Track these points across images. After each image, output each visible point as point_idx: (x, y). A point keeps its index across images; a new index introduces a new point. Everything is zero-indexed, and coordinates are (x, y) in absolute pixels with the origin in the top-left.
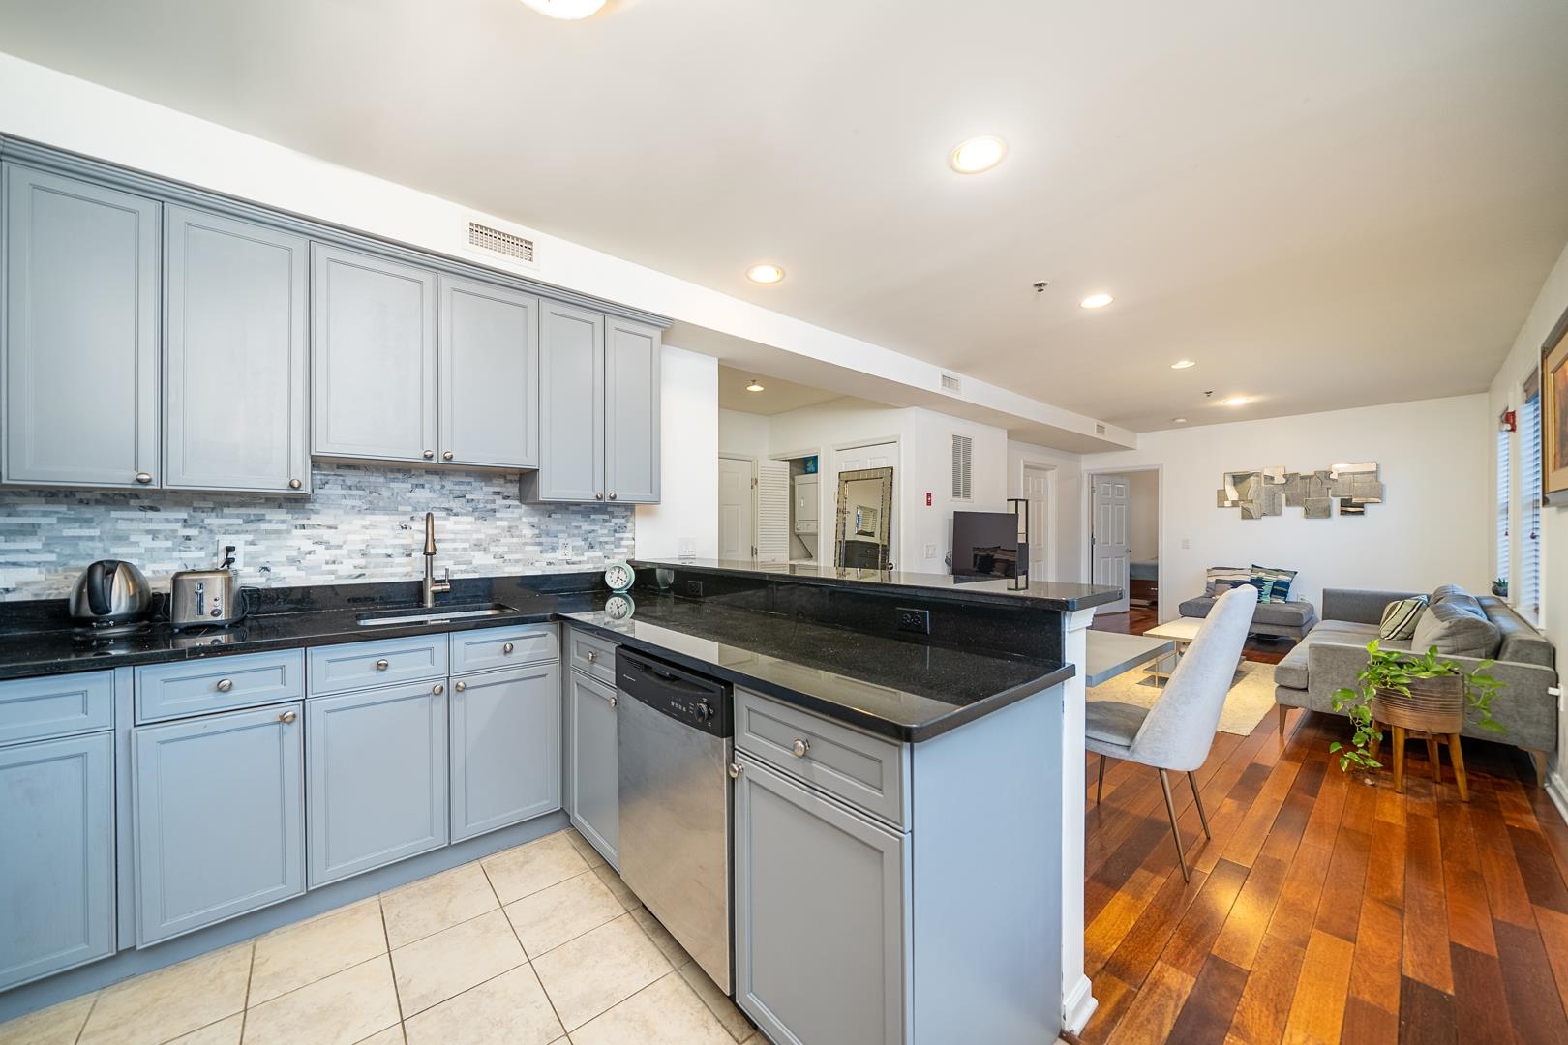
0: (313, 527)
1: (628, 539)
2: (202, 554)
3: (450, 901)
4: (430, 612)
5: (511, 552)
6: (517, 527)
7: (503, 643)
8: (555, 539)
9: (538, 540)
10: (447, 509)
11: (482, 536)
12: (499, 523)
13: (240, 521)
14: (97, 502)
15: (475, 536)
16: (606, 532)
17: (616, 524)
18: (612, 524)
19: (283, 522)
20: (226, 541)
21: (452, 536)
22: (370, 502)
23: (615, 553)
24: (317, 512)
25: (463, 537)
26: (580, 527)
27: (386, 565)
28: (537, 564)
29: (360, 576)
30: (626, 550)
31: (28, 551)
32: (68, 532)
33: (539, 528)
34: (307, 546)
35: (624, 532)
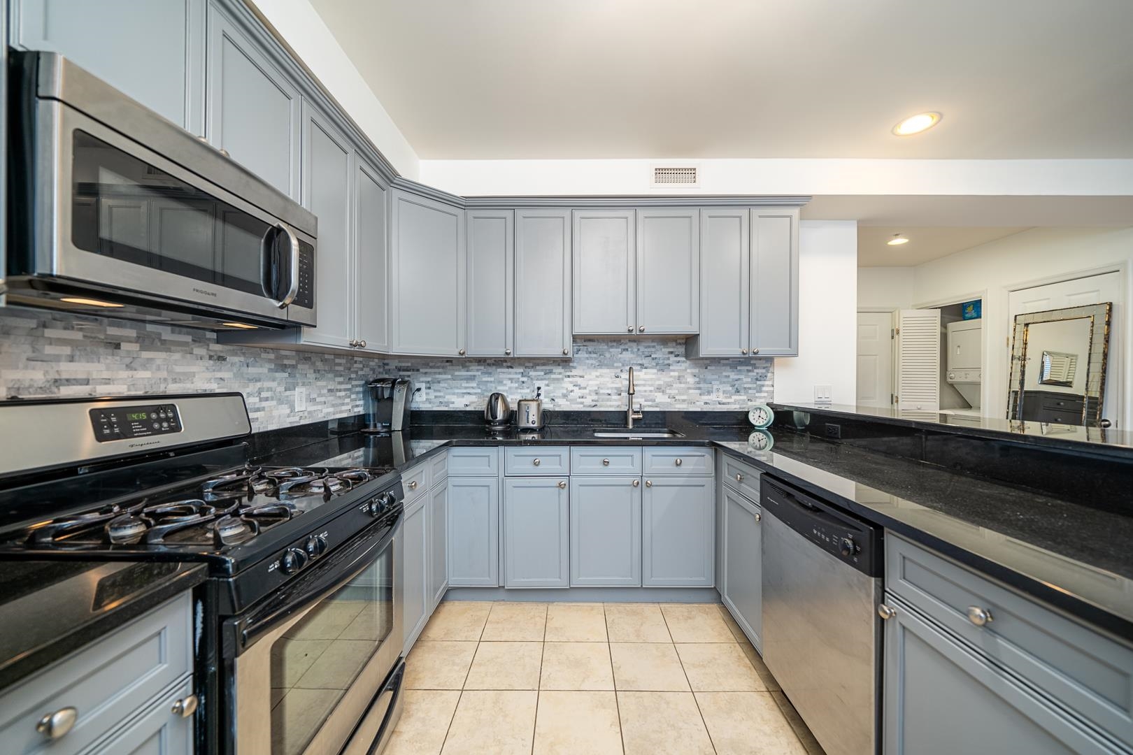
0: (573, 376)
1: (768, 386)
2: (528, 391)
3: (642, 625)
4: (631, 431)
5: (680, 394)
6: (684, 376)
7: (676, 458)
8: (710, 385)
9: (698, 386)
10: (641, 364)
11: (662, 383)
12: (672, 374)
13: (543, 373)
14: (493, 364)
15: (658, 383)
16: (750, 380)
17: (757, 373)
18: (755, 374)
19: (560, 374)
20: (538, 384)
21: (643, 382)
22: (600, 362)
23: (757, 397)
24: (574, 368)
25: (650, 383)
26: (729, 376)
27: (608, 400)
28: (698, 403)
29: (595, 406)
30: (766, 394)
31: (473, 388)
32: (484, 379)
33: (699, 377)
34: (571, 387)
35: (765, 380)
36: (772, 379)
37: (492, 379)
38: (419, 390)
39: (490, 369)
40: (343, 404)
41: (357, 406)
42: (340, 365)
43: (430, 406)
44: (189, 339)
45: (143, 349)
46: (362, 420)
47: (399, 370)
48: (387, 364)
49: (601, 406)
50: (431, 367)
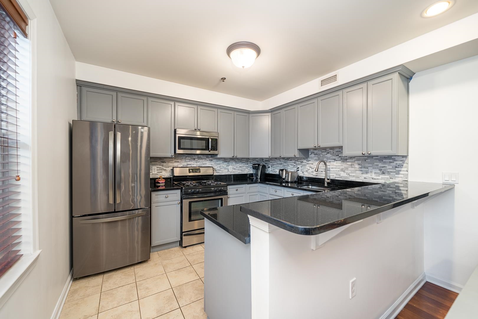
0: (309, 164)
1: (403, 171)
5: (352, 173)
6: (354, 165)
8: (367, 169)
9: (361, 169)
10: (334, 159)
11: (343, 167)
12: (348, 163)
13: (300, 163)
15: (341, 167)
16: (391, 167)
17: (396, 164)
18: (395, 164)
19: (305, 163)
20: (298, 166)
21: (335, 167)
23: (396, 177)
24: (310, 160)
25: (338, 167)
26: (378, 165)
27: (321, 174)
28: (360, 178)
29: (317, 176)
30: (402, 176)
31: (281, 167)
32: (285, 164)
33: (361, 165)
34: (309, 168)
35: (401, 168)
36: (407, 167)
37: (286, 164)
38: (269, 167)
39: (286, 161)
40: (245, 170)
41: (250, 171)
42: (244, 160)
43: (272, 172)
44: (206, 157)
45: (198, 159)
46: (251, 175)
47: (266, 161)
48: (263, 159)
49: (319, 176)
50: (272, 160)
